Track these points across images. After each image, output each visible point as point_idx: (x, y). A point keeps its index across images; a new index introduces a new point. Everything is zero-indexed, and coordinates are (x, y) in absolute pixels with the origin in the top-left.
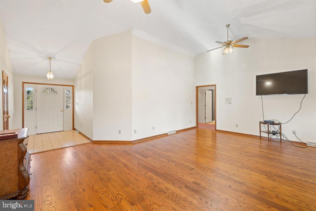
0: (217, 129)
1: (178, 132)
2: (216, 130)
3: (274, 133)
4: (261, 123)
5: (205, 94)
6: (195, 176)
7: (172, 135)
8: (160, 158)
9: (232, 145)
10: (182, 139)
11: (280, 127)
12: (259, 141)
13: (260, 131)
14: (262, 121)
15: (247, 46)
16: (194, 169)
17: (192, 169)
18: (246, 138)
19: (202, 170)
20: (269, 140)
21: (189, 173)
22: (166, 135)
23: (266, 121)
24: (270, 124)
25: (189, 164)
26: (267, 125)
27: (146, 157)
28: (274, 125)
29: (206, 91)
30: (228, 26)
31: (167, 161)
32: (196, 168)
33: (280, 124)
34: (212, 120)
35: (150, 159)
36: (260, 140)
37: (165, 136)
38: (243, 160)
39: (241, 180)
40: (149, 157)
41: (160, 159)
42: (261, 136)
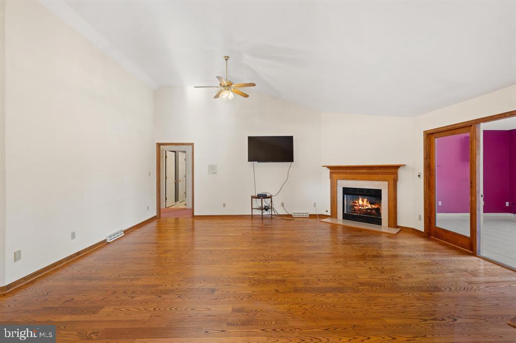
0: (195, 214)
1: (127, 232)
2: (193, 216)
3: (266, 209)
4: (253, 197)
5: (166, 157)
6: (227, 299)
7: (117, 241)
8: (132, 298)
9: (231, 234)
10: (147, 243)
11: (271, 201)
12: (250, 221)
13: (252, 209)
14: (254, 194)
15: (246, 96)
16: (215, 288)
17: (213, 291)
18: (238, 221)
19: (227, 285)
20: (262, 217)
21: (215, 299)
22: (104, 243)
23: (260, 195)
24: (264, 198)
25: (200, 285)
26: (260, 199)
27: (94, 310)
28: (266, 199)
29: (168, 152)
30: (227, 58)
31: (153, 297)
32: (216, 286)
33: (270, 197)
34: (176, 201)
35: (107, 309)
36: (252, 220)
37: (102, 247)
38: (259, 250)
39: (279, 277)
40: (103, 307)
41: (135, 299)
42: (253, 214)
